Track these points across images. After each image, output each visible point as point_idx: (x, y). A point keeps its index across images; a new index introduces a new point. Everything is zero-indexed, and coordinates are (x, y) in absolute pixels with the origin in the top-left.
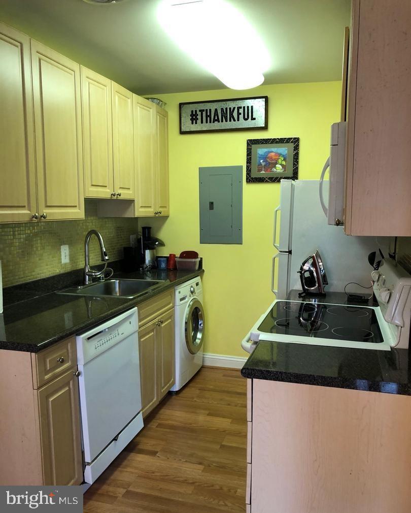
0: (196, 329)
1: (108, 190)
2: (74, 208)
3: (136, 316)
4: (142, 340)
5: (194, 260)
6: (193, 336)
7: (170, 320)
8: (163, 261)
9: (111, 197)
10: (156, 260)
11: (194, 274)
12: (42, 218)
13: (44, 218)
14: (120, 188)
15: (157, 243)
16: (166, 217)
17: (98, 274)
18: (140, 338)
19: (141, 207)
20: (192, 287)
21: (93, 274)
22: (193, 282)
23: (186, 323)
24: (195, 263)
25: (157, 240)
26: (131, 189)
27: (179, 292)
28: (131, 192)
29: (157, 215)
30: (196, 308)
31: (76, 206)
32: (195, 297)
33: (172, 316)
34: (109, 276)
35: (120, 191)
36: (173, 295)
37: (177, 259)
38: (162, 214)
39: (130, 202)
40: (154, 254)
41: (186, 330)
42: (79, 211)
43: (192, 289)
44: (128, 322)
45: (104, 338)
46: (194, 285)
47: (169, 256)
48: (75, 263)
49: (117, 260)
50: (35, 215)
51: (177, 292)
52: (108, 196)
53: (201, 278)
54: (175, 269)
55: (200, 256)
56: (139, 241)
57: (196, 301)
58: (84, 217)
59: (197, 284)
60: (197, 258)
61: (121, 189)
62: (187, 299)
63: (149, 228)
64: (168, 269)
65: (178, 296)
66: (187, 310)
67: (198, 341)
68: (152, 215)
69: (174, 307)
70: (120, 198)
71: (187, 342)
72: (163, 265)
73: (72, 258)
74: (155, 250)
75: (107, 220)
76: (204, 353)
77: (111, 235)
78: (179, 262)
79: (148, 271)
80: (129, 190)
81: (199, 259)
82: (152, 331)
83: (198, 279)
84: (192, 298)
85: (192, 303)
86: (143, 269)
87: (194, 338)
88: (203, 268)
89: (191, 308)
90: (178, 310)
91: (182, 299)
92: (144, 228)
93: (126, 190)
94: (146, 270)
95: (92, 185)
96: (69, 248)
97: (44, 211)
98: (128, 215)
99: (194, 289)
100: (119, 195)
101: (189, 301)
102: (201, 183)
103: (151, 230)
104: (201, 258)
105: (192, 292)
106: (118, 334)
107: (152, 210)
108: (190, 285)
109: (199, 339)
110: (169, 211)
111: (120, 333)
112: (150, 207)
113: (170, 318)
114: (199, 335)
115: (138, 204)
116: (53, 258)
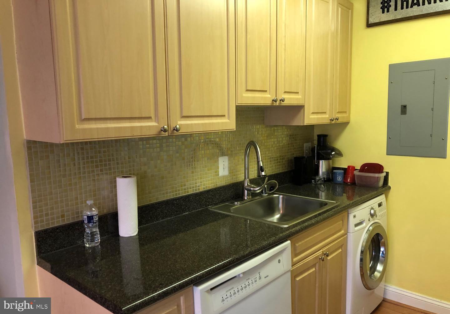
0: (376, 259)
1: (269, 96)
2: (223, 118)
3: (289, 252)
4: (298, 279)
5: (377, 175)
6: (371, 268)
7: (340, 250)
8: (339, 174)
9: (273, 103)
10: (332, 171)
11: (376, 192)
12: (175, 132)
13: (177, 130)
14: (285, 92)
15: (333, 153)
16: (346, 124)
17: (258, 190)
18: (294, 277)
19: (313, 113)
20: (372, 208)
21: (252, 189)
22: (374, 202)
23: (362, 252)
24: (378, 178)
25: (333, 149)
26: (299, 93)
27: (354, 216)
28: (300, 97)
29: (333, 122)
30: (378, 235)
31: (224, 116)
32: (376, 221)
33: (343, 245)
34: (273, 190)
35: (286, 96)
36: (345, 221)
37: (356, 173)
38: (340, 121)
39: (298, 109)
40: (329, 165)
41: (361, 260)
42: (228, 121)
43: (372, 212)
44: (277, 260)
45: (236, 286)
46: (376, 206)
47: (347, 167)
48: (235, 175)
49: (286, 170)
50: (164, 127)
51: (351, 216)
52: (268, 102)
53: (386, 197)
54: (353, 183)
55: (385, 170)
56: (313, 149)
57: (377, 226)
58: (235, 128)
59: (380, 205)
60: (382, 172)
61: (286, 94)
62: (364, 224)
63: (325, 136)
64: (345, 183)
65: (352, 221)
66: (364, 236)
67: (377, 274)
68: (327, 122)
69: (346, 234)
70: (283, 104)
71: (362, 275)
72: (339, 179)
73: (232, 171)
74: (331, 161)
75: (276, 128)
76: (386, 284)
77: (281, 144)
78: (359, 176)
79: (321, 184)
80: (297, 94)
81: (384, 174)
82: (314, 266)
83: (381, 198)
84: (372, 222)
85: (371, 228)
86: (315, 182)
87: (373, 269)
88: (389, 184)
89: (370, 235)
90: (351, 238)
91: (356, 225)
92: (319, 136)
93: (294, 94)
94: (319, 182)
95: (247, 90)
96: (229, 160)
97: (179, 123)
98: (297, 122)
99: (375, 212)
100: (283, 100)
101: (367, 226)
102: (390, 83)
103: (328, 138)
104: (387, 173)
105: (372, 215)
106: (260, 278)
107: (327, 116)
108: (370, 207)
109: (379, 272)
110: (349, 117)
111: (263, 277)
112: (325, 113)
113: (341, 247)
114: (380, 267)
115: (308, 110)
116: (208, 170)
